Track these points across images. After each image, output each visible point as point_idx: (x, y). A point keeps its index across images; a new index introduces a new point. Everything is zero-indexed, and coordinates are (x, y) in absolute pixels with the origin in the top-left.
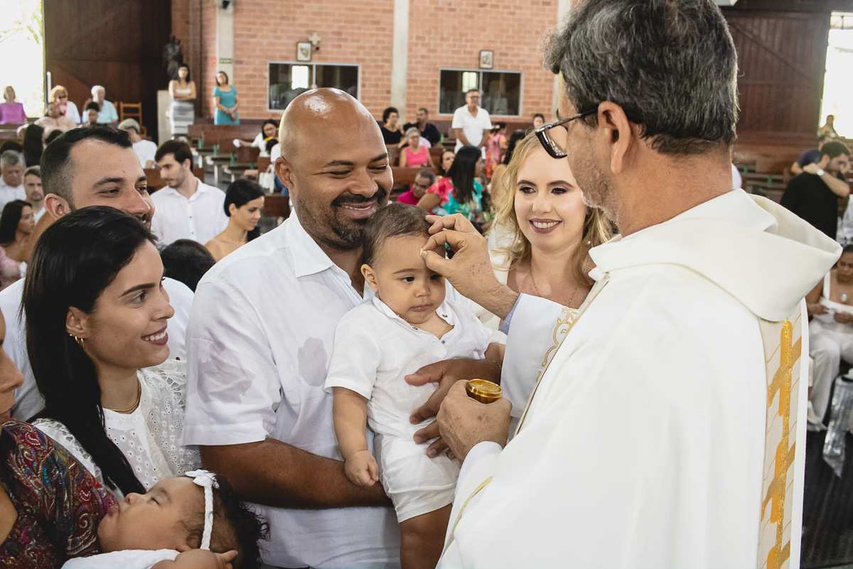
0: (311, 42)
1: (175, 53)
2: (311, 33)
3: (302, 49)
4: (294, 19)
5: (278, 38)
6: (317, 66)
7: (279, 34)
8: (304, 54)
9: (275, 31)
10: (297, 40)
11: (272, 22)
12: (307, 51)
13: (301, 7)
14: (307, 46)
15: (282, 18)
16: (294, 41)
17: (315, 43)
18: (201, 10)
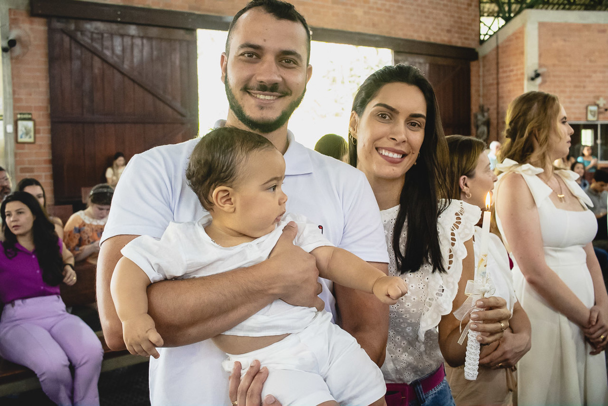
0: (598, 105)
1: (484, 119)
2: (598, 98)
3: (591, 111)
4: (584, 87)
5: (573, 102)
6: (602, 125)
7: (573, 99)
8: (592, 115)
9: (570, 97)
10: (587, 104)
11: (568, 90)
12: (595, 112)
13: (589, 77)
14: (594, 108)
15: (576, 86)
16: (584, 105)
17: (601, 105)
18: (498, 84)
